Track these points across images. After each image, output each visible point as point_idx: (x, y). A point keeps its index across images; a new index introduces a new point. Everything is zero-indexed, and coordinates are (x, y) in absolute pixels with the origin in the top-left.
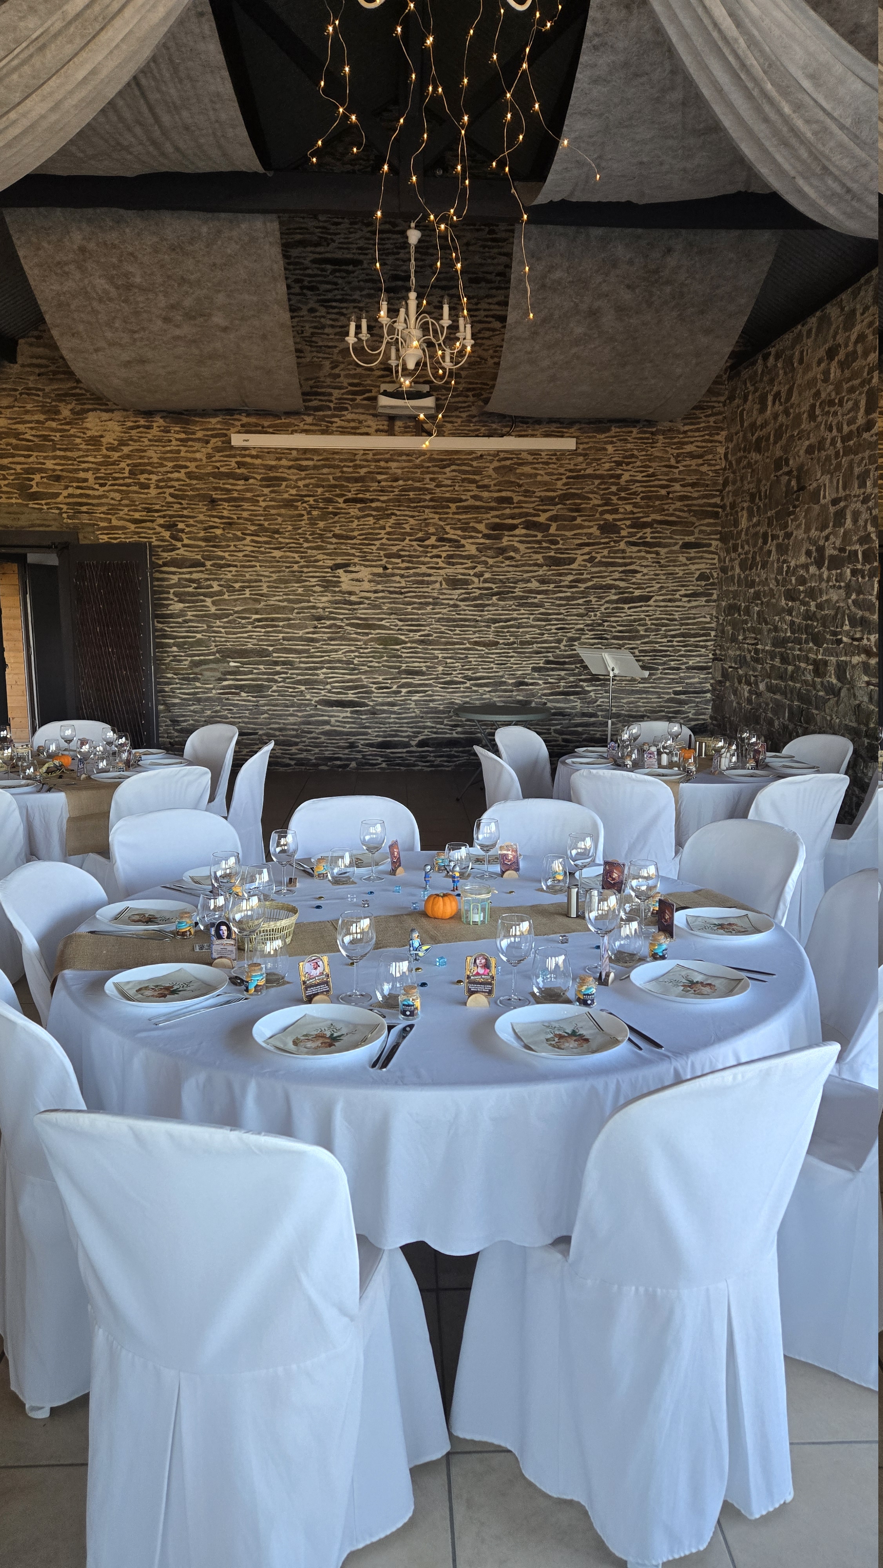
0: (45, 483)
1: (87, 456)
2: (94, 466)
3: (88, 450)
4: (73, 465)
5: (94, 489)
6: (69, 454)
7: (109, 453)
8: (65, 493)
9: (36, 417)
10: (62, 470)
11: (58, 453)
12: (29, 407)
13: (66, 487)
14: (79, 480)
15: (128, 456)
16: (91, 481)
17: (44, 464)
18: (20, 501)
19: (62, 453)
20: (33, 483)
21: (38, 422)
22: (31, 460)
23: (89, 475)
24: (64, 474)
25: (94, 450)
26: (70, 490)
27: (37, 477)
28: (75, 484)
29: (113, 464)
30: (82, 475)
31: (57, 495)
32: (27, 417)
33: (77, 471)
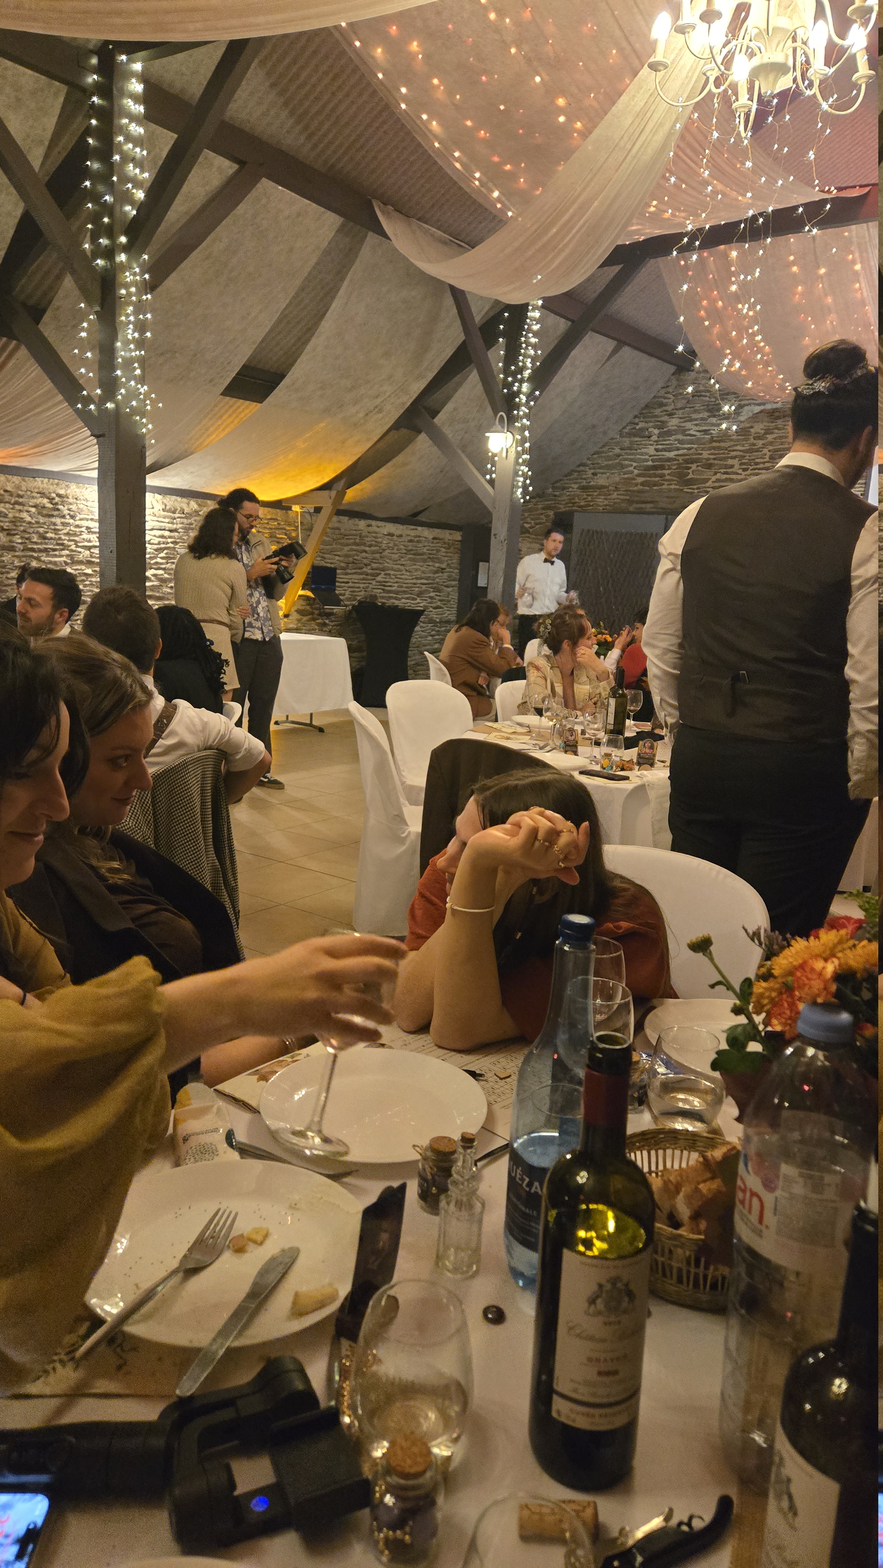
0: (698, 470)
1: (736, 445)
2: (741, 453)
3: (738, 440)
4: (724, 453)
5: (738, 474)
6: (722, 444)
7: (755, 442)
8: (714, 478)
9: (701, 416)
10: (714, 459)
11: (714, 444)
12: (697, 406)
13: (715, 474)
14: (726, 467)
15: (771, 443)
16: (737, 466)
17: (701, 454)
18: (677, 487)
19: (717, 444)
20: (690, 471)
21: (702, 419)
22: (692, 451)
23: (735, 462)
24: (716, 462)
25: (744, 440)
26: (718, 476)
27: (694, 466)
28: (722, 471)
29: (757, 451)
30: (730, 462)
31: (707, 480)
32: (694, 416)
33: (725, 459)
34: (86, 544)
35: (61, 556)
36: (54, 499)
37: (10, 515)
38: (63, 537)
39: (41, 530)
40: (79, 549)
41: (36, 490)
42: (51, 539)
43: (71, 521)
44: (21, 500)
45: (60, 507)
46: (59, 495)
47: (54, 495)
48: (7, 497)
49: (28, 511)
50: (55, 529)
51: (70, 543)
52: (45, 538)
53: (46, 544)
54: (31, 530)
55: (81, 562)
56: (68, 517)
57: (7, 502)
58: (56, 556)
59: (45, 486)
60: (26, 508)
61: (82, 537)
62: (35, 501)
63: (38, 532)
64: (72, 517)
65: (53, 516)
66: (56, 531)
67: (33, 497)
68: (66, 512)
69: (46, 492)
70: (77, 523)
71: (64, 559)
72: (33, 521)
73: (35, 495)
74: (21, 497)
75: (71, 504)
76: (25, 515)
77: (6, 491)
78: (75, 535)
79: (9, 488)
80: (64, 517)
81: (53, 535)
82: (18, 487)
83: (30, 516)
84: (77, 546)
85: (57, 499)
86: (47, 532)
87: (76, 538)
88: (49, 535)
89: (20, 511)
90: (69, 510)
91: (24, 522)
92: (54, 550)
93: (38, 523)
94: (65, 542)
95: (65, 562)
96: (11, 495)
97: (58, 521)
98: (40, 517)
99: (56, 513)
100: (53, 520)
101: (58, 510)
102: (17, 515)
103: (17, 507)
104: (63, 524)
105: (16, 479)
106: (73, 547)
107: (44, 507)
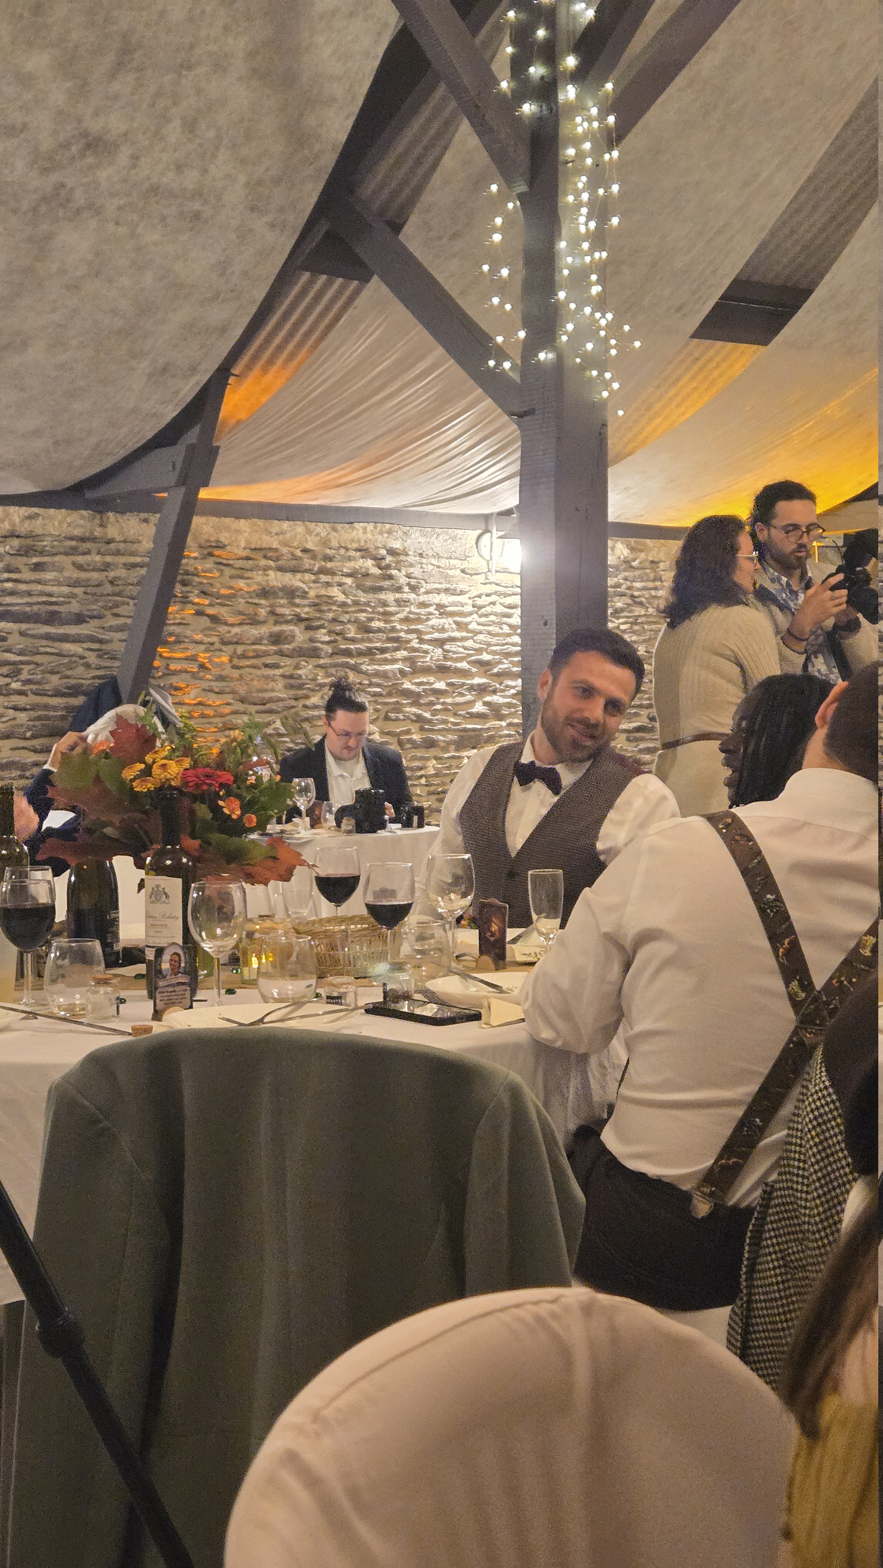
34: (436, 635)
35: (394, 661)
36: (383, 558)
37: (312, 594)
38: (398, 627)
39: (362, 616)
40: (426, 647)
41: (355, 545)
42: (379, 630)
43: (412, 596)
44: (329, 565)
45: (394, 572)
46: (392, 552)
47: (383, 552)
48: (307, 562)
49: (340, 585)
50: (385, 614)
51: (410, 636)
52: (368, 630)
53: (370, 640)
54: (345, 618)
55: (427, 670)
56: (406, 589)
57: (306, 571)
58: (386, 661)
59: (370, 536)
60: (337, 579)
61: (430, 623)
62: (352, 564)
63: (357, 621)
64: (414, 589)
65: (381, 589)
66: (386, 616)
67: (350, 559)
68: (403, 580)
69: (371, 546)
70: (422, 598)
71: (399, 666)
72: (349, 601)
73: (352, 553)
74: (330, 559)
75: (412, 565)
76: (335, 592)
77: (305, 551)
78: (418, 620)
79: (310, 546)
80: (399, 589)
81: (381, 624)
82: (326, 543)
83: (344, 593)
84: (421, 641)
85: (389, 559)
86: (371, 620)
87: (419, 627)
88: (376, 624)
89: (328, 584)
90: (408, 576)
91: (334, 603)
92: (383, 651)
93: (356, 603)
94: (402, 634)
95: (401, 671)
96: (314, 558)
97: (390, 597)
98: (360, 593)
99: (387, 583)
100: (382, 596)
101: (391, 577)
102: (323, 592)
103: (324, 578)
104: (399, 603)
105: (322, 529)
106: (415, 644)
107: (367, 575)
